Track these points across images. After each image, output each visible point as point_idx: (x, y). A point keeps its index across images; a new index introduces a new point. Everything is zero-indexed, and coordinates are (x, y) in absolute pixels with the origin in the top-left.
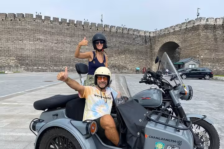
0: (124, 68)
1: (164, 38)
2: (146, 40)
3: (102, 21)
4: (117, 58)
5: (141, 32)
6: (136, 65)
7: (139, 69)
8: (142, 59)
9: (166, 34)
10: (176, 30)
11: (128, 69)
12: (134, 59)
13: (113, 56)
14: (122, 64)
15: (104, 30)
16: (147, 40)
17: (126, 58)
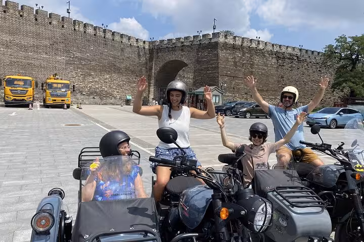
0: (109, 95)
1: (167, 53)
2: (139, 53)
3: (69, 13)
4: (97, 79)
5: (132, 40)
6: (127, 92)
7: (130, 98)
8: (134, 82)
9: (169, 47)
10: (185, 44)
11: (115, 98)
12: (123, 81)
13: (91, 75)
14: (106, 89)
15: (75, 29)
16: (141, 54)
17: (111, 80)
